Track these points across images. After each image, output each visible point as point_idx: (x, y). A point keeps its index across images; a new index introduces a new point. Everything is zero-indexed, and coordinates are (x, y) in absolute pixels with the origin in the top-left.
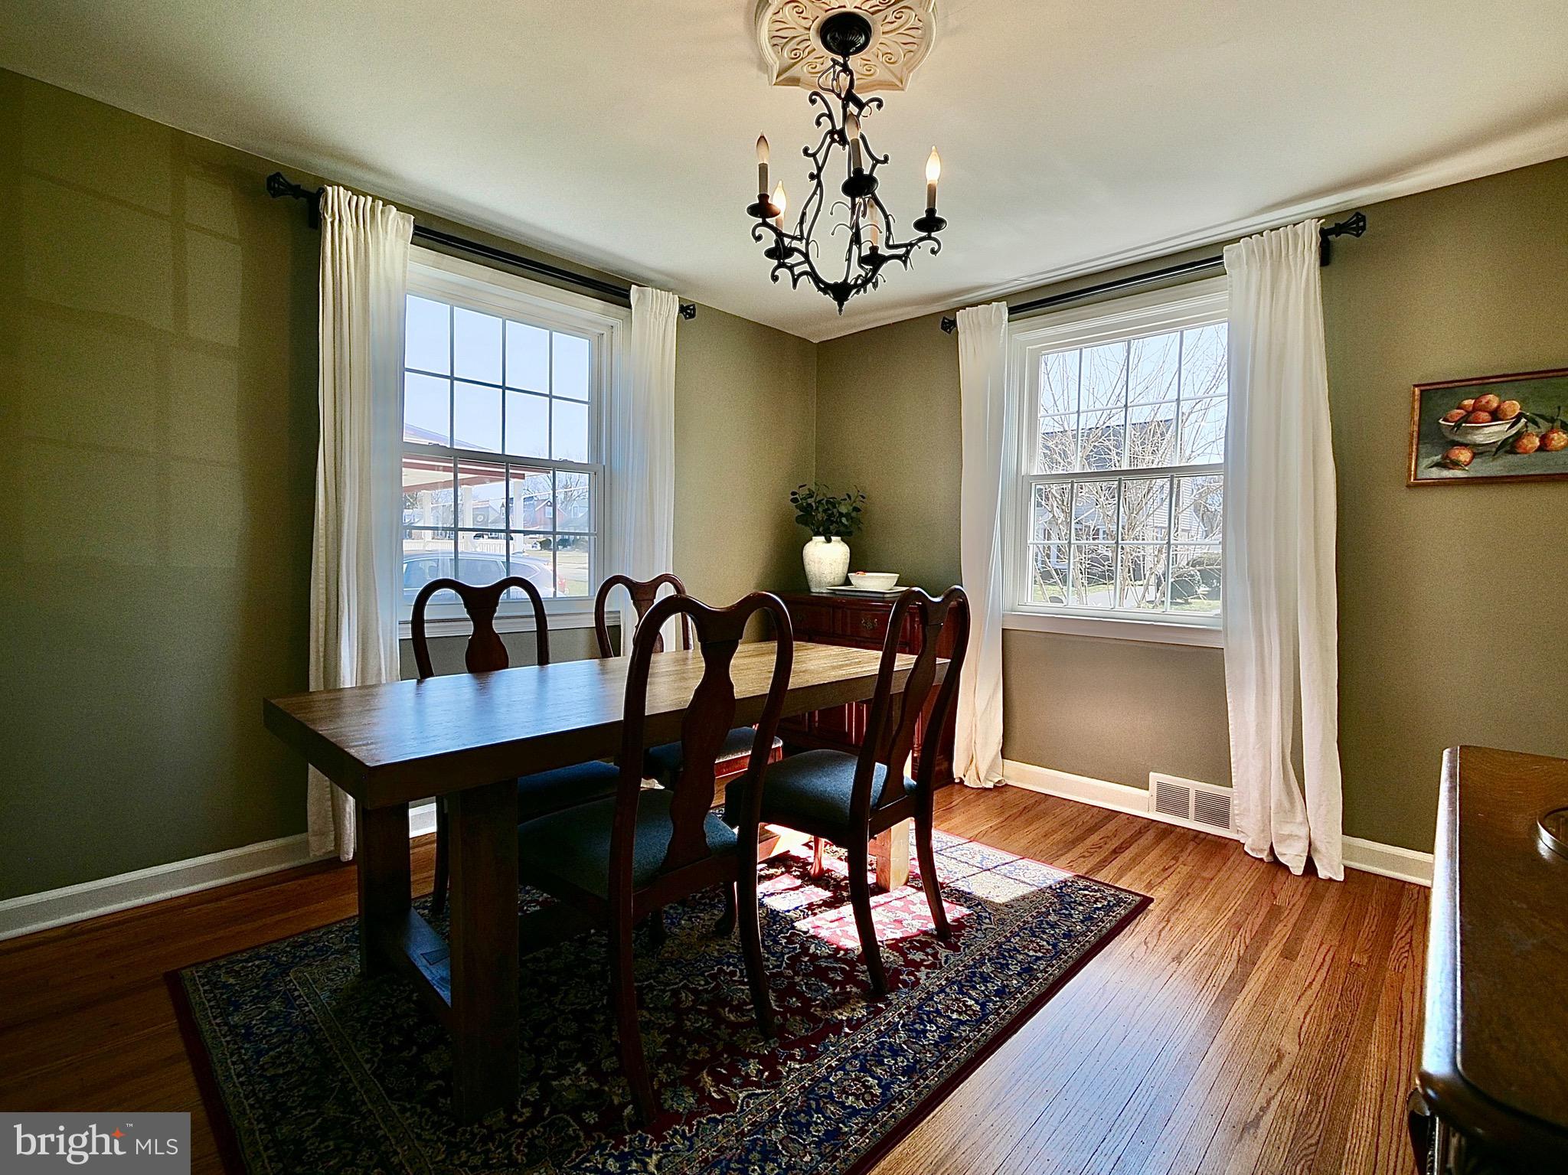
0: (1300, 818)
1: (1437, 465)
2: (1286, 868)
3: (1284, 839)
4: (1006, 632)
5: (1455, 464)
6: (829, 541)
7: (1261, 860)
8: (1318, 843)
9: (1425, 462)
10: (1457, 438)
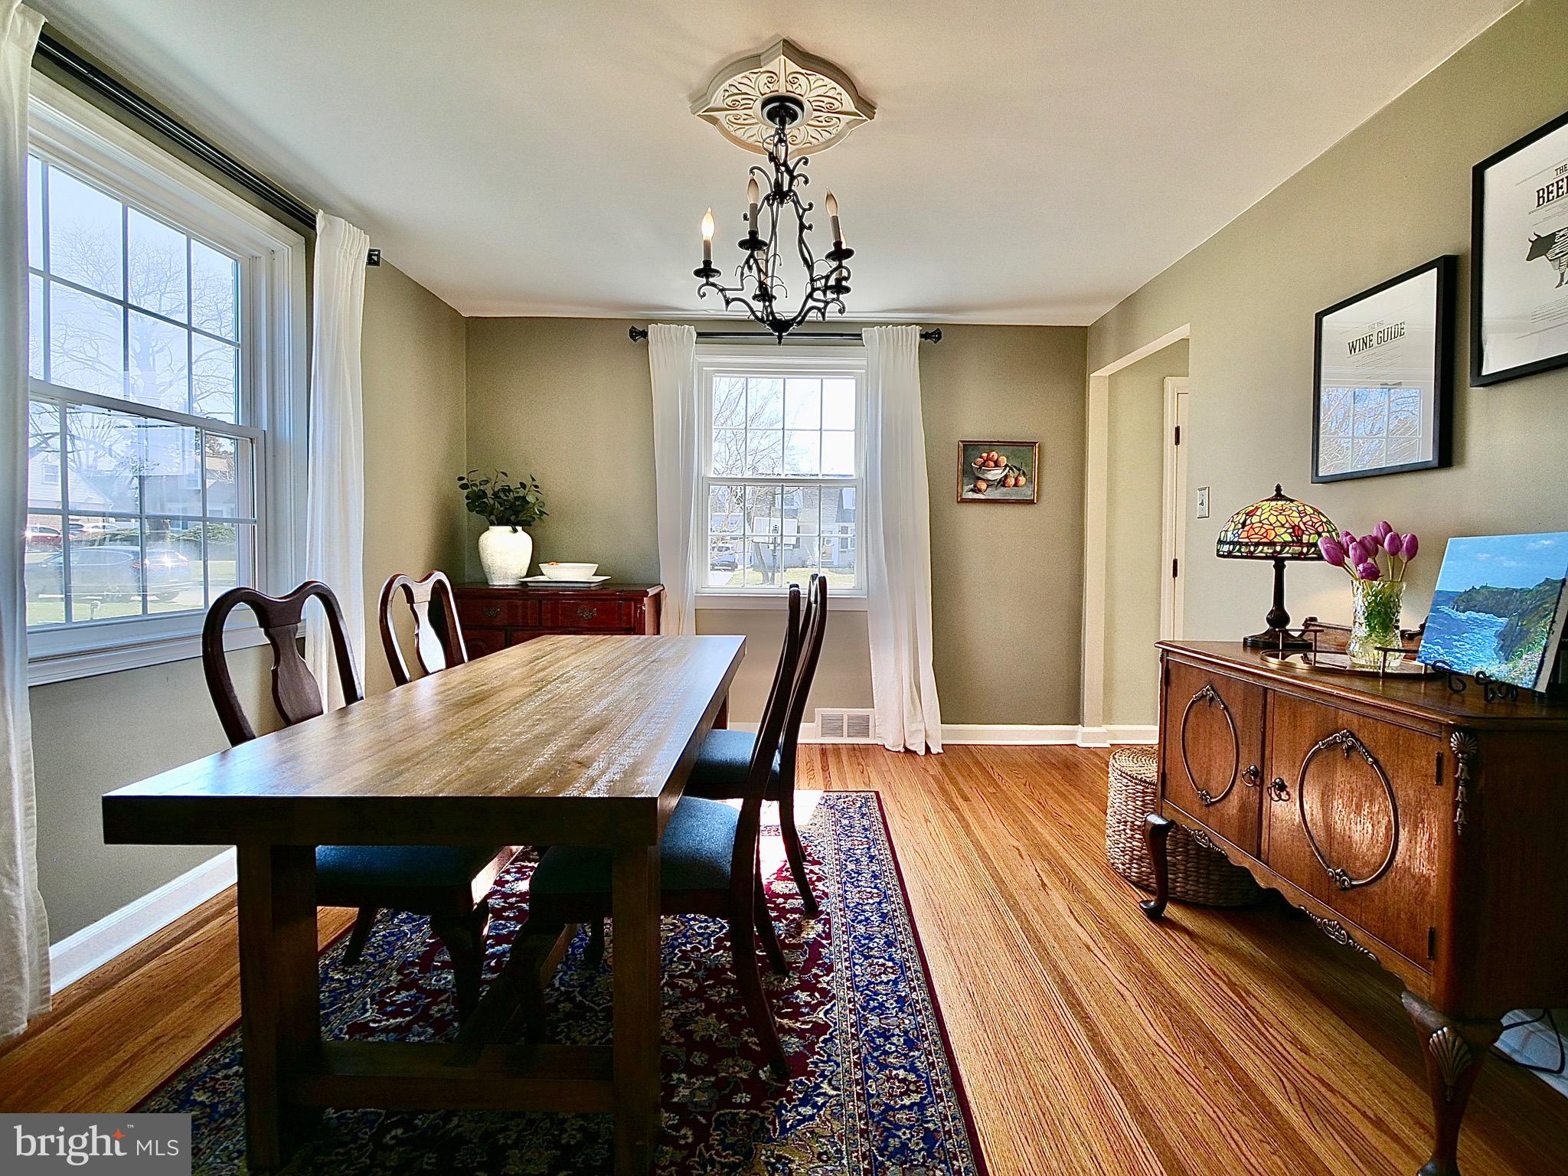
0: (920, 718)
1: (972, 490)
2: (915, 752)
3: (912, 734)
4: (699, 612)
5: (979, 491)
6: (515, 531)
7: (899, 752)
8: (930, 732)
9: (966, 488)
10: (980, 476)
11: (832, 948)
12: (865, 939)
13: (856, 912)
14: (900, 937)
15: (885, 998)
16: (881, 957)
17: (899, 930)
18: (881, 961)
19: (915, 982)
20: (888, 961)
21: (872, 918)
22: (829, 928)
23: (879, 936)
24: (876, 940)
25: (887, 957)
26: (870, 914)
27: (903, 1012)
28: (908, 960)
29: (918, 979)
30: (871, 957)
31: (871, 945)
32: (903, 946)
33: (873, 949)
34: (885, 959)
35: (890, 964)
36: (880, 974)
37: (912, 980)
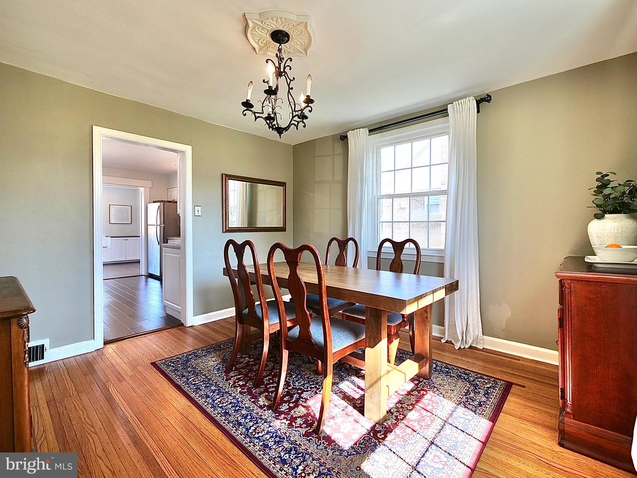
11: (248, 399)
12: (238, 410)
13: (254, 418)
14: (224, 418)
15: (214, 395)
16: (226, 406)
17: (227, 421)
18: (224, 405)
19: (206, 405)
20: (222, 406)
21: (244, 420)
22: (257, 405)
23: (233, 414)
24: (233, 411)
25: (223, 407)
26: (246, 421)
27: (205, 394)
28: (214, 410)
29: (205, 406)
30: (230, 404)
31: (234, 408)
32: (220, 415)
33: (231, 407)
34: (223, 406)
35: (220, 406)
36: (221, 400)
37: (208, 404)
